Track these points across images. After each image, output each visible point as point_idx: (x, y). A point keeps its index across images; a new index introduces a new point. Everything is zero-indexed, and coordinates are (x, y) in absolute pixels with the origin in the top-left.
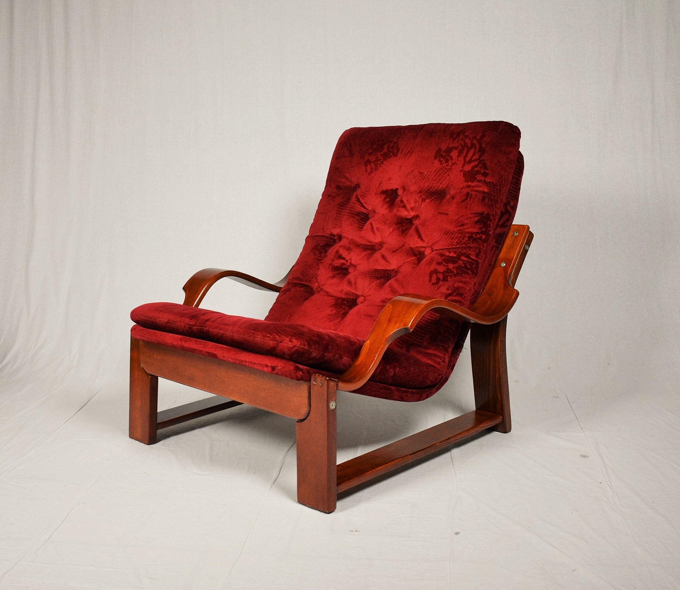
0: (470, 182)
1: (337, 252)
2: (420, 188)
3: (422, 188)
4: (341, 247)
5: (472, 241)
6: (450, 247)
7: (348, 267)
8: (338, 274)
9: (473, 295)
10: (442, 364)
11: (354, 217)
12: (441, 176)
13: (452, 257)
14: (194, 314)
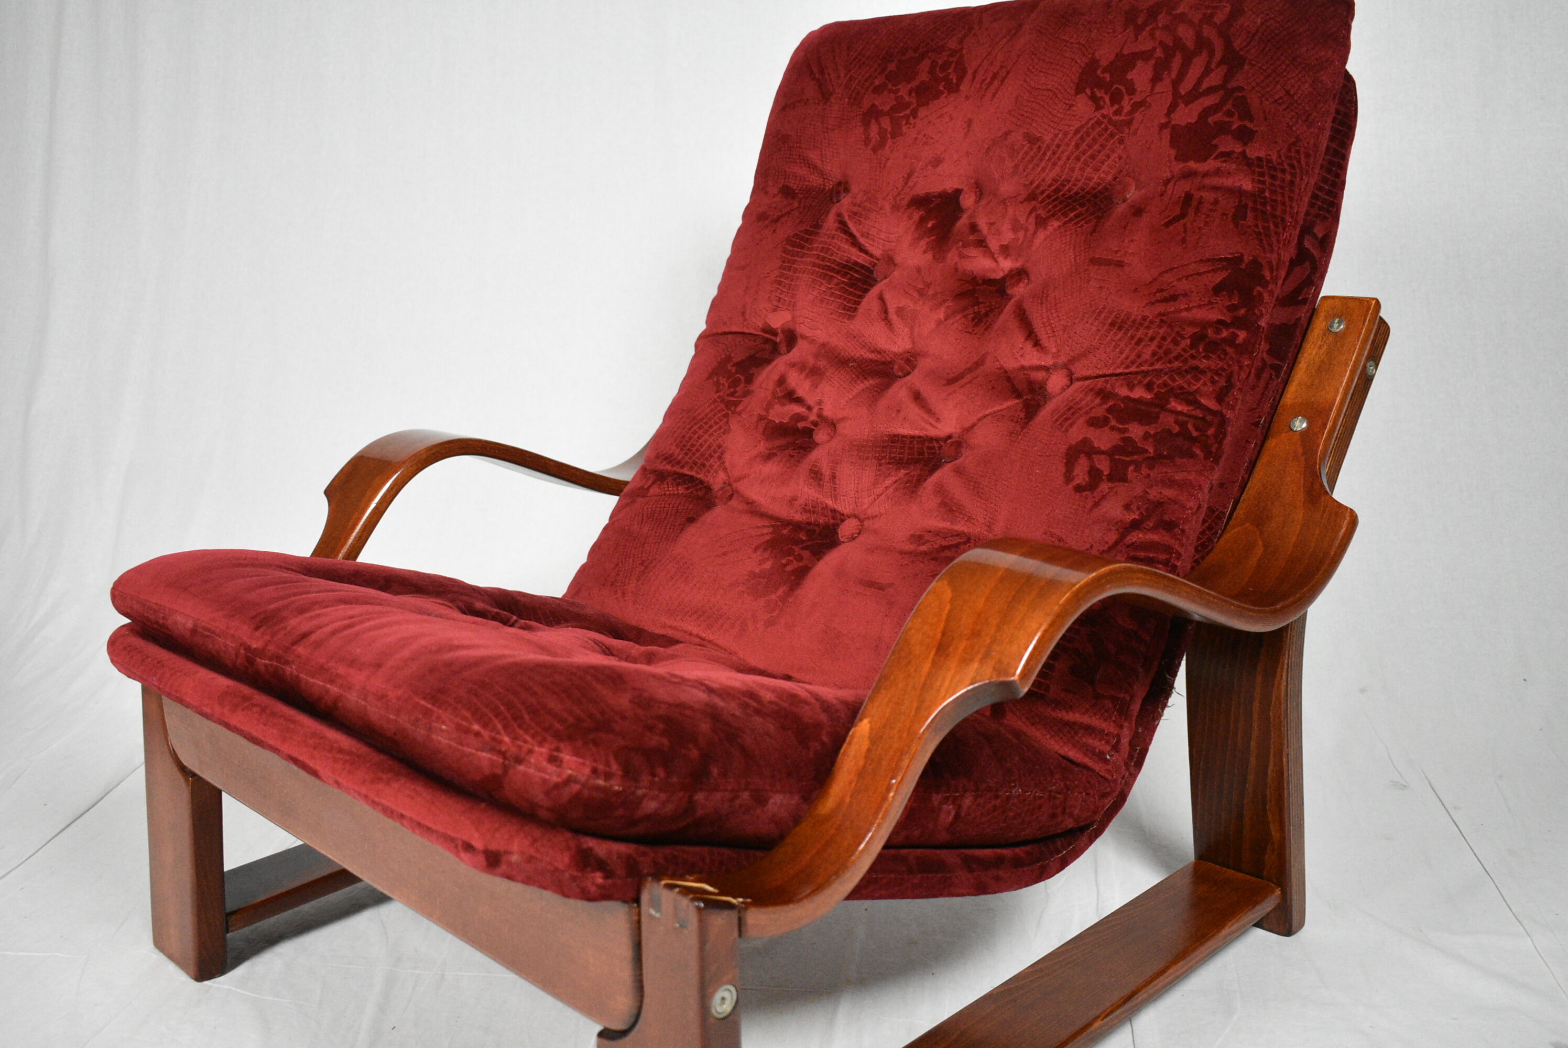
0: (1195, 161)
1: (782, 381)
2: (1031, 183)
3: (1038, 187)
4: (793, 365)
5: (1204, 350)
6: (1133, 369)
7: (813, 427)
8: (782, 448)
9: (1204, 521)
10: (1112, 756)
11: (832, 276)
12: (1096, 147)
13: (1139, 401)
14: (272, 607)
